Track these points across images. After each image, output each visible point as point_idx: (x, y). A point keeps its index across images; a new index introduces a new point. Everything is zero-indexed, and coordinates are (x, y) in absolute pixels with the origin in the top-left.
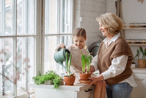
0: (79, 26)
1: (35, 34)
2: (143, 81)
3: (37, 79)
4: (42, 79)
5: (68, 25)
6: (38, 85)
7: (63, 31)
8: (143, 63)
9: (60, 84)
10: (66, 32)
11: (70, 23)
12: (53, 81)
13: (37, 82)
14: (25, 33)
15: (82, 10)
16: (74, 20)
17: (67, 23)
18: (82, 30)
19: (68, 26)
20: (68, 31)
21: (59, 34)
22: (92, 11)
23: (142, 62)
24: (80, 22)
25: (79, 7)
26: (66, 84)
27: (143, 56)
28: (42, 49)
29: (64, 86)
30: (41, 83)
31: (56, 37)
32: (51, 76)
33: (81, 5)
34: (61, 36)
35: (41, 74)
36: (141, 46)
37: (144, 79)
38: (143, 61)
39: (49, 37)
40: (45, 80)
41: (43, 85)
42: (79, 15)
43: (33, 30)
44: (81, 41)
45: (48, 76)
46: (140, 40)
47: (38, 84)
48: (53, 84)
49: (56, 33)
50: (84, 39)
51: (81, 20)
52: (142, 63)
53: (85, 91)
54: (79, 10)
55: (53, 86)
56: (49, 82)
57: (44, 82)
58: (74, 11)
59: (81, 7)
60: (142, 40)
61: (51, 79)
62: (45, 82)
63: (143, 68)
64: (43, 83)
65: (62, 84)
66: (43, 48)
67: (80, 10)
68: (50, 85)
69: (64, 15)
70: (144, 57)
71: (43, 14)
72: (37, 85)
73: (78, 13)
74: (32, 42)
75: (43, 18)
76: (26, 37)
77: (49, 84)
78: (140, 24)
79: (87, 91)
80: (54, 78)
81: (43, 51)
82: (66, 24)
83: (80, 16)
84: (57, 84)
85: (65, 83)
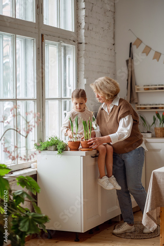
0: (83, 88)
1: (36, 98)
3: (39, 146)
4: (45, 145)
5: (70, 88)
7: (65, 95)
8: (161, 132)
9: (64, 149)
10: (68, 96)
11: (73, 86)
12: (56, 147)
13: (40, 148)
14: (23, 97)
15: (86, 71)
16: (78, 83)
17: (70, 86)
18: (82, 91)
19: (70, 90)
21: (61, 99)
23: (159, 131)
24: (84, 85)
25: (83, 67)
26: (71, 150)
27: (160, 124)
29: (69, 152)
30: (44, 150)
31: (57, 102)
32: (55, 142)
33: (85, 65)
34: (63, 101)
35: (42, 141)
38: (161, 129)
39: (50, 102)
40: (48, 146)
41: (46, 151)
42: (84, 77)
43: (32, 93)
44: (81, 104)
45: (51, 142)
46: (157, 105)
48: (57, 150)
49: (57, 97)
50: (84, 101)
51: (85, 83)
55: (57, 152)
56: (53, 148)
58: (78, 72)
59: (85, 68)
60: (159, 105)
61: (54, 145)
62: (48, 148)
63: (161, 137)
64: (46, 149)
65: (67, 150)
66: (44, 113)
67: (84, 71)
68: (54, 151)
69: (65, 77)
70: (162, 124)
73: (82, 74)
74: (32, 107)
76: (25, 101)
77: (52, 150)
78: (156, 85)
79: (93, 157)
80: (58, 144)
81: (44, 116)
82: (68, 88)
84: (61, 149)
85: (69, 149)
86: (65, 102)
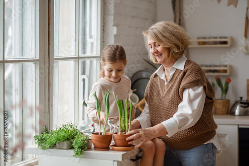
0: (112, 42)
1: (38, 58)
2: (224, 137)
3: (42, 140)
4: (53, 140)
5: (92, 40)
6: (45, 151)
7: (84, 52)
8: (223, 106)
9: (85, 147)
10: (88, 54)
11: (96, 38)
12: (72, 143)
13: (43, 145)
14: (18, 57)
15: (117, 14)
16: (104, 33)
17: (91, 37)
19: (92, 44)
20: (92, 51)
21: (79, 58)
22: (133, 17)
23: (221, 105)
24: (113, 36)
25: (111, 8)
26: (96, 148)
27: (222, 95)
28: (50, 85)
29: (93, 152)
30: (50, 148)
31: (72, 62)
32: (69, 134)
33: (115, 6)
34: (81, 60)
35: (48, 130)
36: (218, 76)
37: (226, 135)
38: (223, 102)
39: (60, 62)
40: (58, 142)
41: (53, 150)
42: (112, 24)
43: (32, 50)
45: (62, 134)
46: (216, 66)
47: (44, 148)
48: (72, 148)
49: (72, 55)
51: (115, 33)
52: (221, 107)
53: (131, 160)
54: (112, 14)
55: (72, 152)
56: (66, 144)
57: (55, 144)
58: (104, 17)
59: (114, 10)
60: (220, 66)
61: (68, 139)
62: (57, 145)
63: (223, 114)
64: (54, 146)
65: (89, 148)
66: (50, 82)
67: (114, 15)
68: (67, 149)
69: (84, 23)
70: (224, 95)
71: (51, 22)
72: (42, 150)
73: (111, 19)
74: (32, 72)
75: (51, 29)
76: (21, 63)
77: (65, 147)
78: (216, 38)
79: (133, 160)
80: (73, 138)
81: (50, 88)
82: (89, 40)
83: (114, 26)
84: (79, 147)
85: (93, 146)
86: (84, 63)
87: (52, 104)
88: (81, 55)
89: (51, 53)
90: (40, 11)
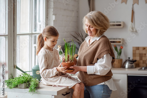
0: (52, 24)
1: (7, 34)
2: (119, 81)
3: (9, 83)
4: (16, 83)
5: (40, 23)
6: (11, 89)
7: (35, 31)
8: (118, 63)
11: (42, 21)
13: (10, 86)
15: (55, 8)
16: (47, 19)
17: (39, 21)
19: (40, 25)
20: (40, 30)
21: (32, 34)
22: (65, 10)
23: (117, 62)
24: (53, 21)
25: (52, 4)
27: (118, 56)
28: (14, 50)
30: (14, 87)
31: (28, 36)
32: (26, 79)
33: (54, 3)
34: (33, 35)
35: (13, 77)
36: (115, 45)
37: (120, 80)
38: (119, 60)
39: (21, 37)
40: (19, 84)
41: (16, 89)
42: (52, 13)
43: (4, 29)
45: (22, 79)
46: (114, 39)
47: (11, 88)
48: (27, 88)
49: (28, 32)
51: (54, 19)
52: (117, 63)
53: (63, 95)
54: (52, 8)
56: (23, 85)
57: (17, 86)
58: (47, 10)
59: (54, 5)
60: (116, 39)
61: (25, 82)
62: (18, 86)
63: (118, 67)
64: (16, 86)
66: (15, 48)
67: (53, 8)
68: (24, 88)
69: (36, 13)
70: (119, 56)
71: (15, 12)
72: (9, 89)
73: (51, 11)
74: (4, 42)
75: (15, 17)
77: (23, 87)
78: (114, 22)
81: (15, 52)
82: (38, 23)
83: (53, 15)
86: (35, 37)
87: (16, 61)
88: (33, 32)
89: (15, 31)
90: (8, 5)
